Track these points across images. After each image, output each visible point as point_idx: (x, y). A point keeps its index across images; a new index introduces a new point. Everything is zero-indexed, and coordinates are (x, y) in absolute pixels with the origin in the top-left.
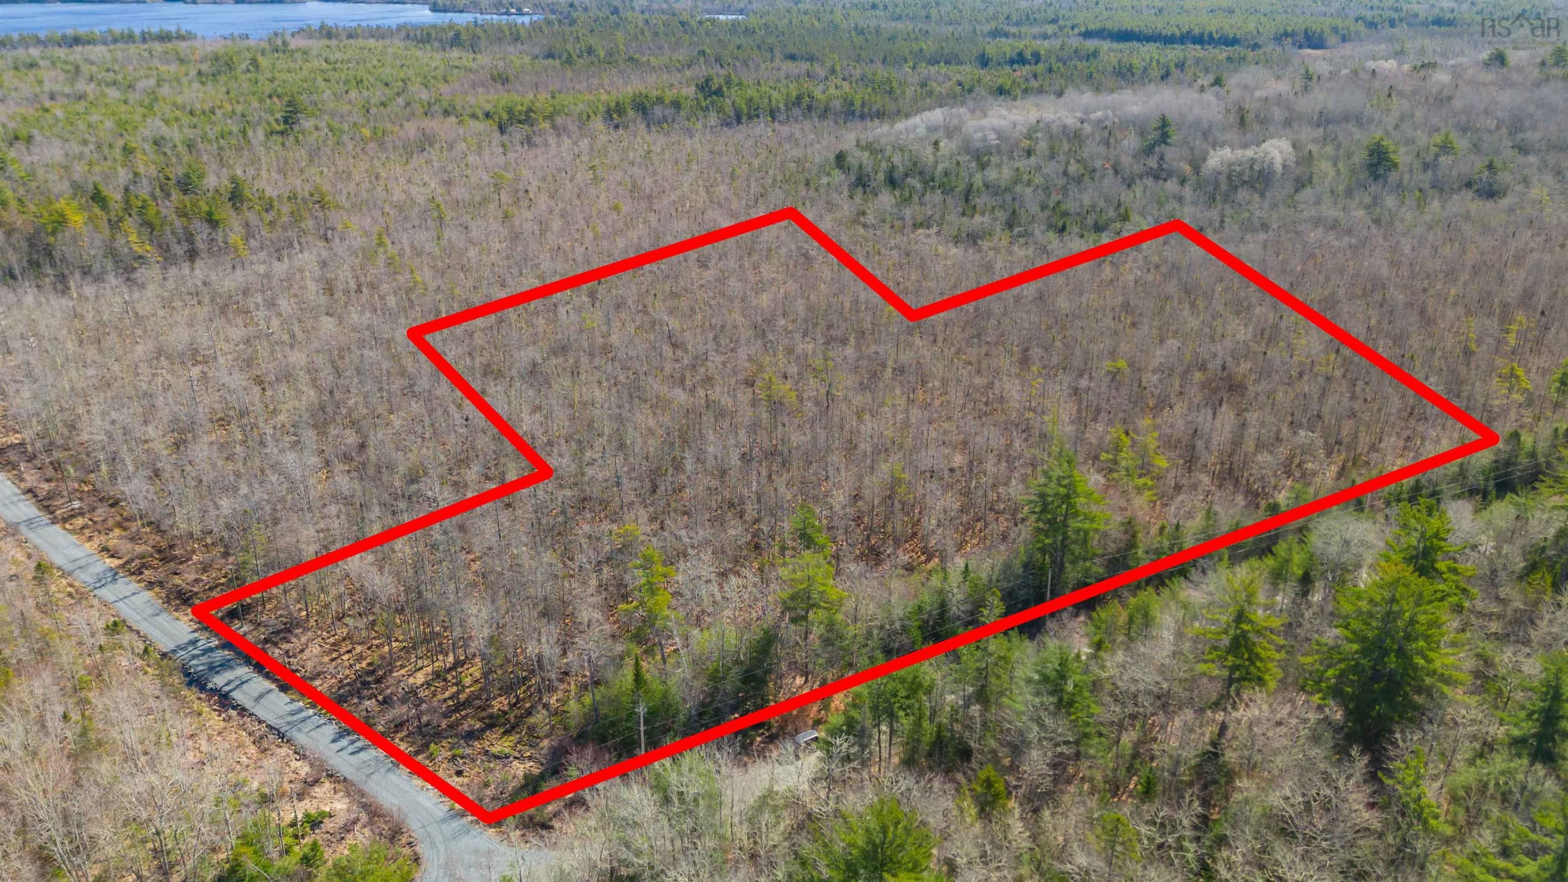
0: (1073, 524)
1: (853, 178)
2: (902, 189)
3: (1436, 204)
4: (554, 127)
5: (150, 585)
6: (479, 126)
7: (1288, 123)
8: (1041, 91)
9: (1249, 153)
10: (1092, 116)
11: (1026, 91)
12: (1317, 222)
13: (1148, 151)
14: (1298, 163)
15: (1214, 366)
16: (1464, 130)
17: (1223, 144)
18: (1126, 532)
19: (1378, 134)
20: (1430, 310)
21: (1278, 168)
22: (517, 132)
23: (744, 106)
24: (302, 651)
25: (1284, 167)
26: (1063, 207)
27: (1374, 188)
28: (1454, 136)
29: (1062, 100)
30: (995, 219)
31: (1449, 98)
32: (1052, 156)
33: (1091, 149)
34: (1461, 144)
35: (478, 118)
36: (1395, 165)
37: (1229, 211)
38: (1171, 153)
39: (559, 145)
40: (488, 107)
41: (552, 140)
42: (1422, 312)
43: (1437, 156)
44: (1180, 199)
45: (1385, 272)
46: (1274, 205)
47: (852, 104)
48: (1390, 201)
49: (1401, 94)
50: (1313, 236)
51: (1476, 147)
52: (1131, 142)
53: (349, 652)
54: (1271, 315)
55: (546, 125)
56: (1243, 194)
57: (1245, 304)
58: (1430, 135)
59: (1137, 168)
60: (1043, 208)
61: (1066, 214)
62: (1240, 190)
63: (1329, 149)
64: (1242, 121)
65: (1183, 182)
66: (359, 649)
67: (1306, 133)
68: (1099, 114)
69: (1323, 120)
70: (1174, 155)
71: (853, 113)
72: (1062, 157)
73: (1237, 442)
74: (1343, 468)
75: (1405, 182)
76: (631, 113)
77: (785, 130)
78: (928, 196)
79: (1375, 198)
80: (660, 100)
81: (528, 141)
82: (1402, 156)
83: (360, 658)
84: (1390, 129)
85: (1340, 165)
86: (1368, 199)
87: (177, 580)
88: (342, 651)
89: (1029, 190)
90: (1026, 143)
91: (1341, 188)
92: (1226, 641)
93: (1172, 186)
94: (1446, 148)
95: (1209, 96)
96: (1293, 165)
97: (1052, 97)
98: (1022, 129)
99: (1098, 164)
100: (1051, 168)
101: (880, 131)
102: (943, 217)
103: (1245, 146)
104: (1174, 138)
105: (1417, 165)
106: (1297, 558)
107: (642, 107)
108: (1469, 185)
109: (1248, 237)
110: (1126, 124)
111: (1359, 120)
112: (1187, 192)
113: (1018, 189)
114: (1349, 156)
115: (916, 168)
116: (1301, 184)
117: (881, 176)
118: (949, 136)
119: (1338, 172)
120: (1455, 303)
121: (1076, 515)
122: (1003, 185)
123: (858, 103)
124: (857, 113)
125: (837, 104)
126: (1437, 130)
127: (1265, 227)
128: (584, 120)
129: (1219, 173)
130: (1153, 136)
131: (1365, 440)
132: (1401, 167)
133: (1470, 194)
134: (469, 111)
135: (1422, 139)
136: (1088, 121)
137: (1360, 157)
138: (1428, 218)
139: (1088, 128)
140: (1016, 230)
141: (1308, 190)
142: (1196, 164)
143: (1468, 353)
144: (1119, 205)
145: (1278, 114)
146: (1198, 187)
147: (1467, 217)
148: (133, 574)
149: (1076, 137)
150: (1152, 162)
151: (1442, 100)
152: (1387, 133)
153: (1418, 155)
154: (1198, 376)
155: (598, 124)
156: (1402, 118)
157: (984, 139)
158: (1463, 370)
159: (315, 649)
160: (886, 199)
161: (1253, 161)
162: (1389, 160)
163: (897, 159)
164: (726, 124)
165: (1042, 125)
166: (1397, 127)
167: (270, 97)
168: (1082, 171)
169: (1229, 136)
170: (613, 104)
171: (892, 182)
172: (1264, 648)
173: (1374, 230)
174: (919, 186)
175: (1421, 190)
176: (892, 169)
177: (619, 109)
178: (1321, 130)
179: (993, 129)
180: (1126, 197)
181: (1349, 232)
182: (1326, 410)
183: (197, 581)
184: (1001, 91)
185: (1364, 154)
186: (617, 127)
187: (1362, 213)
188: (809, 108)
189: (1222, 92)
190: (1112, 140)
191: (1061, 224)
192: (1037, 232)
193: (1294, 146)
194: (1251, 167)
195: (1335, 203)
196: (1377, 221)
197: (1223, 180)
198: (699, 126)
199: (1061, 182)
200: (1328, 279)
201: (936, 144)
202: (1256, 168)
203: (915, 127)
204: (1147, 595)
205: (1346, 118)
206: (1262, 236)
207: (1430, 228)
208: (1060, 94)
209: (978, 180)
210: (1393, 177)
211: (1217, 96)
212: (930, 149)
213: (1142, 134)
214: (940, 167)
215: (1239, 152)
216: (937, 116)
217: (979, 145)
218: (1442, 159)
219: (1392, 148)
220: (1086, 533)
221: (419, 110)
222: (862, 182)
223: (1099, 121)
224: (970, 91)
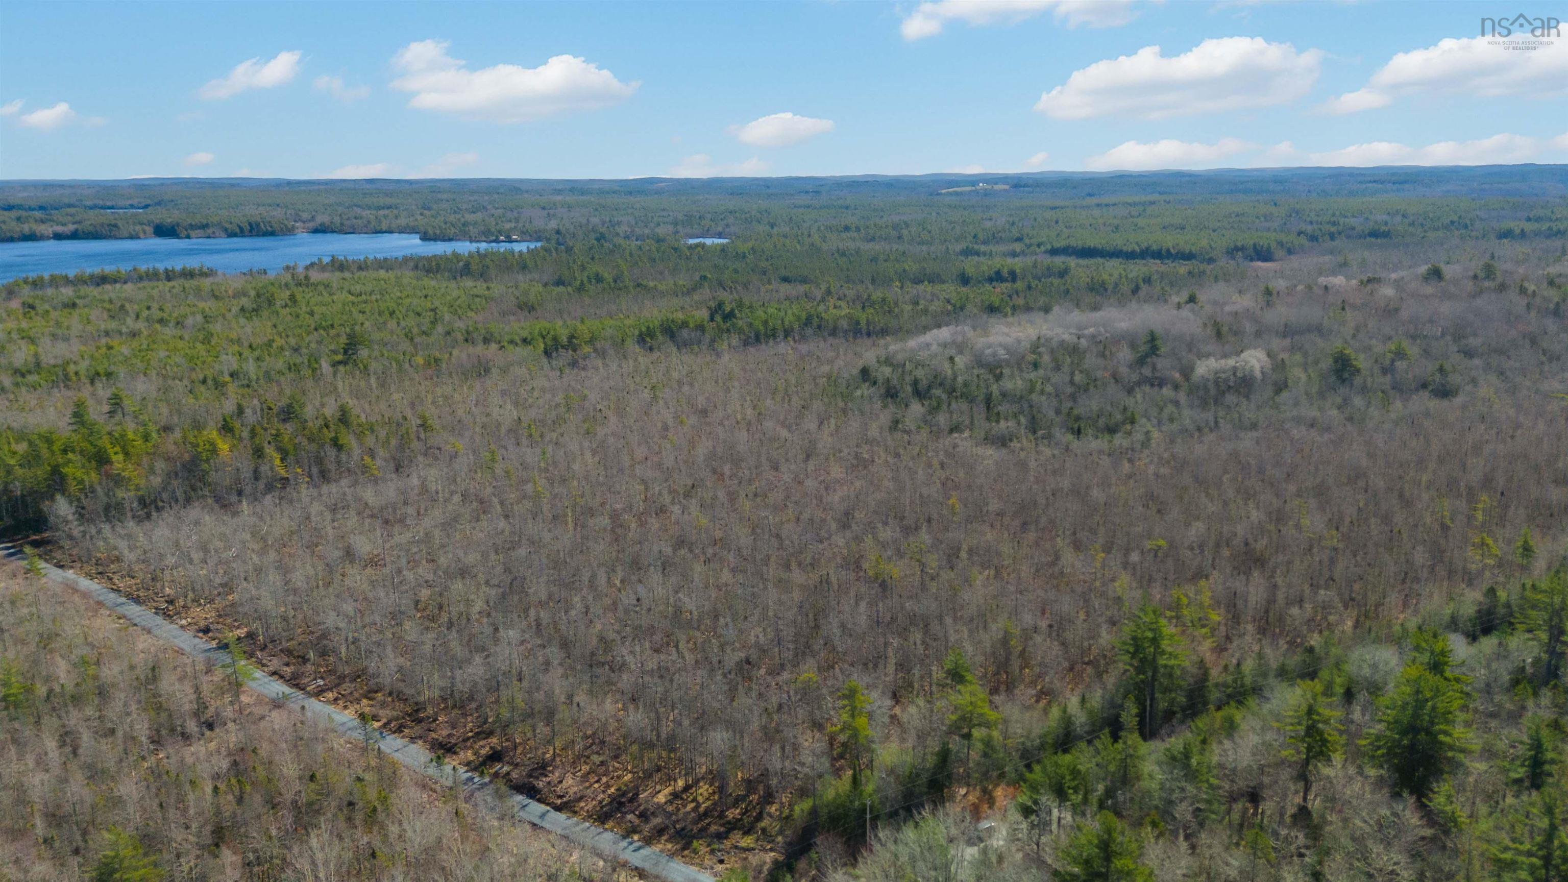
0: (1162, 661)
1: (883, 391)
2: (930, 398)
3: (1398, 404)
4: (595, 350)
5: (413, 740)
6: (522, 352)
7: (1258, 334)
8: (1028, 309)
9: (1231, 362)
10: (1086, 332)
11: (1014, 308)
12: (1298, 420)
13: (1141, 361)
14: (1273, 369)
15: (1237, 542)
16: (1414, 338)
17: (1208, 355)
18: (1200, 668)
19: (1339, 344)
20: (1407, 494)
21: (1258, 374)
22: (565, 356)
23: (762, 328)
24: (561, 782)
25: (1263, 373)
26: (1075, 412)
27: (1343, 390)
28: (1405, 344)
29: (1050, 317)
30: (1019, 423)
31: (1397, 310)
32: (1058, 368)
33: (1091, 361)
34: (1413, 350)
35: (517, 344)
36: (1358, 371)
37: (1221, 413)
38: (1161, 363)
39: (606, 365)
40: (525, 334)
41: (599, 363)
42: (1401, 495)
43: (1393, 361)
44: (1177, 403)
45: (1364, 462)
46: (1259, 407)
47: (858, 323)
48: (1358, 401)
49: (1354, 307)
50: (1297, 433)
51: (1426, 352)
52: (1125, 355)
53: (597, 782)
54: (1275, 501)
55: (587, 349)
56: (1230, 399)
57: (1252, 492)
58: (1384, 343)
59: (1135, 377)
60: (1058, 412)
61: (1078, 418)
62: (1227, 395)
63: (1298, 357)
64: (1219, 334)
65: (1176, 387)
66: (604, 779)
67: (1277, 343)
68: (1092, 330)
69: (1287, 331)
70: (1163, 364)
71: (860, 331)
72: (1066, 369)
73: (1271, 601)
74: (1357, 621)
75: (1369, 384)
76: (660, 338)
77: (804, 348)
78: (954, 405)
79: (1345, 400)
80: (685, 324)
81: (574, 364)
82: (1362, 361)
83: (608, 786)
84: (1349, 338)
85: (1310, 371)
86: (1339, 400)
87: (434, 735)
88: (592, 781)
89: (1044, 398)
90: (1031, 357)
91: (1314, 390)
92: (1302, 730)
93: (1167, 391)
94: (1400, 354)
95: (1186, 312)
96: (1270, 372)
97: (1042, 314)
98: (1026, 345)
99: (1099, 374)
100: (1056, 378)
101: (893, 346)
102: (972, 423)
103: (1225, 356)
104: (1163, 350)
105: (1377, 370)
106: (1338, 680)
107: (670, 331)
108: (1424, 386)
109: (1242, 435)
110: (1118, 339)
111: (1319, 330)
112: (1182, 397)
113: (1034, 396)
114: (1316, 362)
115: (938, 380)
116: (1280, 387)
117: (909, 389)
118: (961, 352)
119: (1309, 377)
120: (1428, 488)
121: (1163, 653)
122: (1018, 393)
123: (863, 323)
124: (864, 331)
125: (844, 324)
126: (1390, 338)
127: (1254, 426)
128: (619, 344)
129: (1208, 380)
130: (1144, 348)
131: (1372, 598)
132: (1363, 372)
133: (1425, 394)
134: (507, 338)
135: (1378, 348)
136: (1084, 336)
137: (1327, 364)
138: (1393, 416)
139: (1084, 342)
140: (1040, 433)
141: (1285, 394)
142: (1187, 372)
143: (1445, 528)
144: (1125, 409)
145: (1249, 327)
146: (1190, 393)
147: (1427, 414)
148: (394, 732)
149: (1074, 350)
150: (1147, 371)
151: (1390, 312)
152: (1346, 342)
153: (1376, 361)
154: (1226, 553)
155: (632, 347)
156: (1357, 329)
157: (994, 355)
158: (1442, 541)
159: (569, 781)
160: (917, 408)
161: (1235, 370)
162: (1352, 366)
163: (920, 373)
164: (746, 343)
165: (1042, 341)
166: (1354, 336)
167: (316, 329)
168: (1085, 381)
169: (1210, 348)
170: (644, 329)
171: (920, 394)
172: (1330, 735)
173: (1349, 427)
174: (944, 396)
175: (1383, 392)
176: (915, 383)
177: (651, 333)
178: (1288, 340)
179: (1000, 345)
180: (1130, 402)
181: (1328, 429)
182: (1337, 576)
183: (450, 735)
184: (992, 309)
185: (1330, 361)
186: (651, 349)
187: (1335, 412)
188: (819, 327)
189: (1196, 308)
190: (1107, 353)
191: (1076, 426)
192: (1058, 434)
193: (1269, 355)
194: (1234, 374)
195: (1312, 404)
196: (1350, 419)
197: (1211, 385)
198: (725, 346)
199: (1069, 390)
200: (1317, 469)
201: (951, 359)
202: (1239, 374)
203: (928, 345)
204: (1230, 710)
205: (1309, 329)
206: (1255, 434)
207: (1397, 424)
208: (1047, 310)
209: (995, 389)
210: (1358, 380)
211: (1193, 311)
212: (947, 365)
213: (1133, 346)
214: (960, 379)
215: (1223, 362)
216: (944, 333)
217: (991, 359)
218: (1398, 364)
219: (1353, 356)
220: (1172, 667)
221: (460, 337)
222: (891, 394)
223: (1093, 336)
224: (962, 308)
